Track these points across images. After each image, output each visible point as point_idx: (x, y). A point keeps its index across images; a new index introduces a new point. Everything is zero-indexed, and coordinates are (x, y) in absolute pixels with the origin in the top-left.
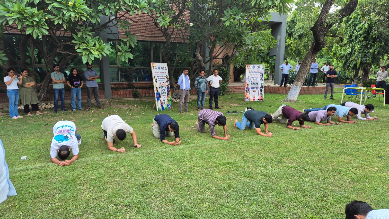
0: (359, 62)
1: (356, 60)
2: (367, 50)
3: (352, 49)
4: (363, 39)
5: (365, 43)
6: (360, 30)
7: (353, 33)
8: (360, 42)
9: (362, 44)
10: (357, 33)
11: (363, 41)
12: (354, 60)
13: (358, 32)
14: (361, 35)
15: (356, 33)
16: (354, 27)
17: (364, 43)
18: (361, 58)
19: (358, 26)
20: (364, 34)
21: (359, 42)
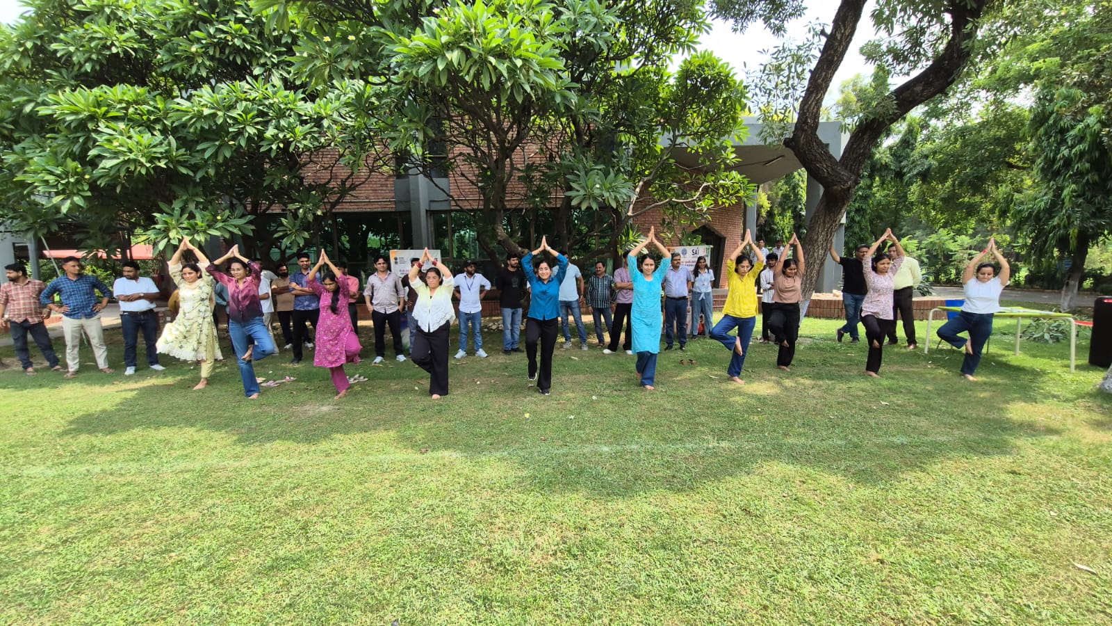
0: (1073, 232)
1: (1064, 227)
2: (1103, 198)
3: (1054, 196)
4: (1087, 165)
5: (1096, 177)
6: (1080, 142)
7: (1058, 151)
8: (1080, 174)
9: (1084, 181)
10: (1070, 151)
11: (1088, 172)
12: (1059, 225)
13: (1072, 147)
14: (1082, 154)
15: (1065, 152)
16: (1059, 137)
17: (1092, 177)
18: (1082, 221)
19: (1072, 133)
20: (1090, 150)
21: (1075, 174)
